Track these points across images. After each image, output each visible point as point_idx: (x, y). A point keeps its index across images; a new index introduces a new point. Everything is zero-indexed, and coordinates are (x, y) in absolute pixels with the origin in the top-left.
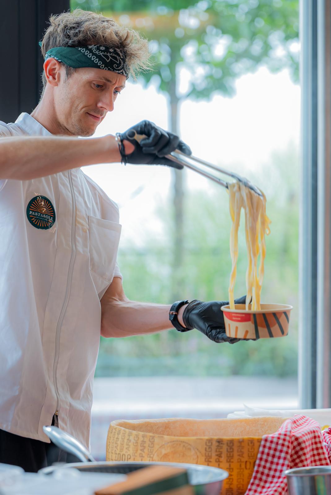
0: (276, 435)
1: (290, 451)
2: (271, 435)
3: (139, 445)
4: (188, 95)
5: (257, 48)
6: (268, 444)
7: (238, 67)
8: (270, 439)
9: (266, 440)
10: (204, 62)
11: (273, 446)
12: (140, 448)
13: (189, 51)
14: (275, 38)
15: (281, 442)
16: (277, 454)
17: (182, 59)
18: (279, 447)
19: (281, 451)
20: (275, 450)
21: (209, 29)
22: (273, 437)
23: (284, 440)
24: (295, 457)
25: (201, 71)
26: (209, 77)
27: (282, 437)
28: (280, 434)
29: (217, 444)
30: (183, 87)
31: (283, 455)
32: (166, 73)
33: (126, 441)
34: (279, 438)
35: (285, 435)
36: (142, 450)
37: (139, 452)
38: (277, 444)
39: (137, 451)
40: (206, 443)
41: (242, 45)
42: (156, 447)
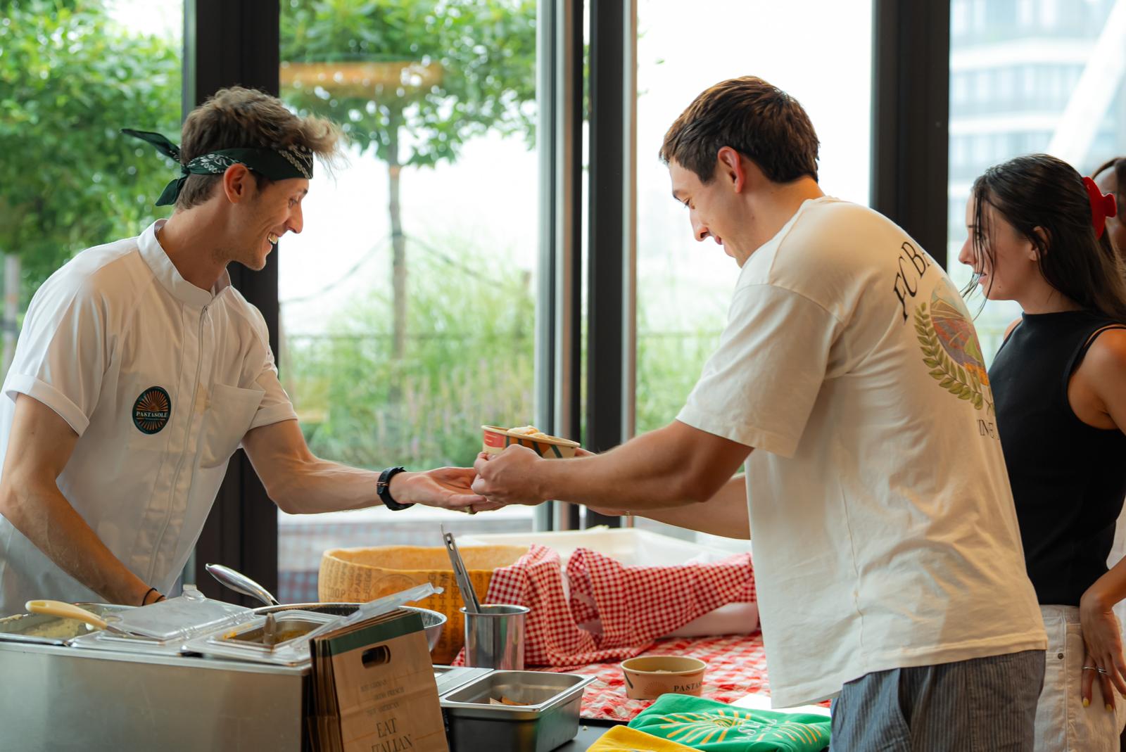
0: (509, 568)
1: (524, 586)
2: (503, 569)
3: (355, 579)
4: (409, 163)
5: (486, 110)
6: (499, 579)
7: (465, 131)
8: (501, 573)
9: (497, 575)
10: (429, 125)
11: (505, 581)
12: (355, 582)
13: (411, 112)
14: (508, 97)
15: (514, 576)
16: (510, 590)
17: (403, 122)
18: (512, 583)
19: (514, 587)
20: (508, 585)
21: (434, 89)
22: (505, 571)
23: (518, 574)
24: (533, 594)
25: (426, 134)
26: (434, 141)
27: (516, 571)
28: (514, 568)
29: (441, 578)
30: (404, 154)
31: (516, 591)
32: (385, 139)
33: (340, 573)
34: (512, 572)
35: (520, 569)
36: (358, 584)
37: (355, 586)
38: (510, 578)
39: (352, 584)
40: (429, 577)
41: (470, 107)
42: (374, 581)
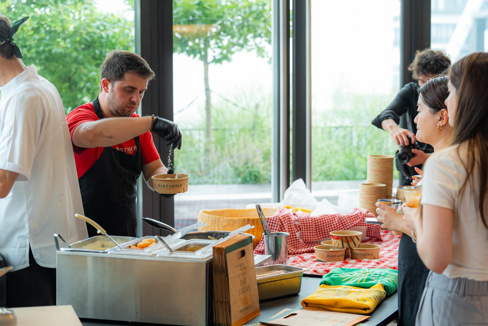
0: (273, 216)
1: (279, 223)
2: (270, 217)
3: (213, 221)
4: (212, 62)
5: (241, 42)
6: (269, 221)
7: (233, 49)
8: (270, 218)
9: (268, 219)
10: (219, 47)
11: (272, 221)
12: (213, 223)
13: (212, 42)
14: (250, 36)
15: (275, 219)
16: (273, 225)
17: (209, 46)
18: (274, 222)
19: (275, 224)
20: (273, 223)
21: (222, 33)
22: (271, 218)
23: (276, 219)
24: (282, 226)
25: (218, 51)
26: (221, 53)
27: (275, 217)
28: (274, 216)
29: (248, 221)
30: (210, 59)
31: (276, 225)
32: (203, 53)
33: (207, 219)
34: (274, 218)
35: (277, 216)
36: (215, 223)
37: (213, 224)
38: (273, 220)
39: (212, 223)
40: (243, 220)
41: (235, 40)
42: (221, 222)
